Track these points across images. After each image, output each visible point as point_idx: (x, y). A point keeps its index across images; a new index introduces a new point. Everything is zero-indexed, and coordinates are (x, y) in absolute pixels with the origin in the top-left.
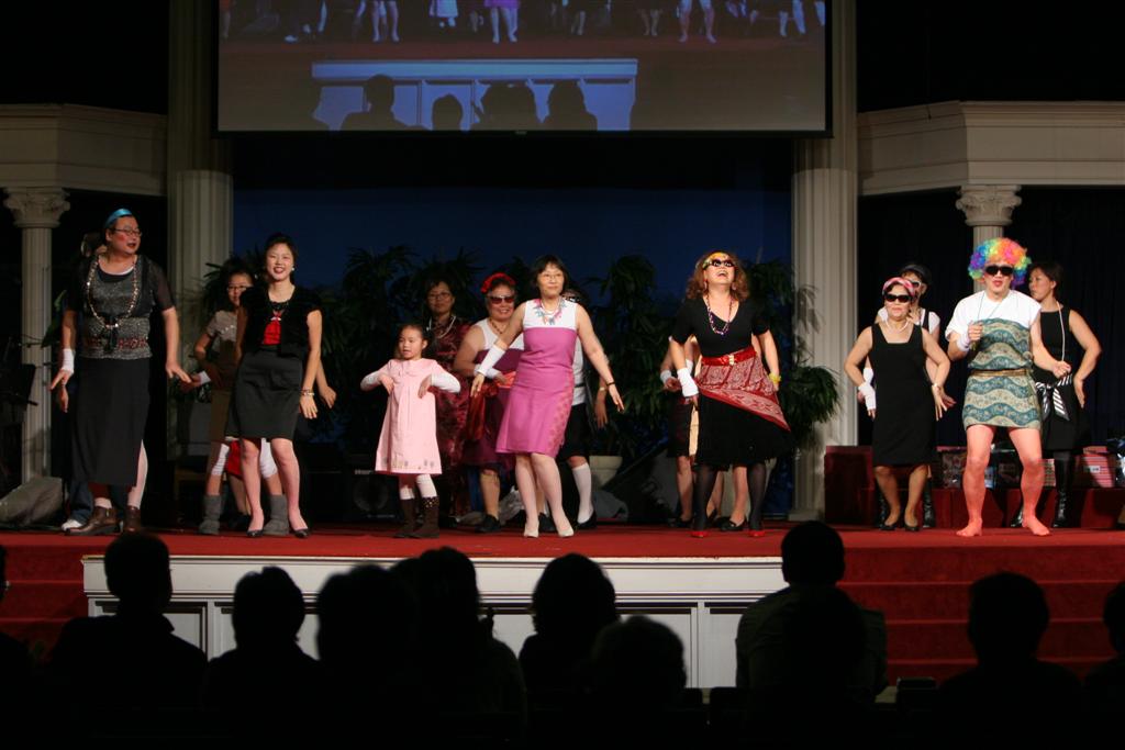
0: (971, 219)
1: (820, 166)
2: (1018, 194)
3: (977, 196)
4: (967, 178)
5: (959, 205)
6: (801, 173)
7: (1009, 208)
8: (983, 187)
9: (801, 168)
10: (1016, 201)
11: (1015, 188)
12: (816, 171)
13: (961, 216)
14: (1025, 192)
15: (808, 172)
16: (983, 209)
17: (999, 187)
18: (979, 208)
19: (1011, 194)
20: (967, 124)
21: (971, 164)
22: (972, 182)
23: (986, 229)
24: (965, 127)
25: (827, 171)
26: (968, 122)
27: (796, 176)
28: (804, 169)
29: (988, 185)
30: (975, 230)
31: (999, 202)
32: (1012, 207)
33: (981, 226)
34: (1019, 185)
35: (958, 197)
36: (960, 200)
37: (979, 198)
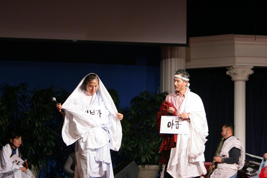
0: (234, 78)
1: (174, 57)
2: (252, 69)
3: (238, 70)
4: (235, 63)
5: (228, 73)
6: (167, 60)
7: (249, 75)
8: (241, 67)
9: (166, 58)
10: (252, 72)
11: (252, 67)
12: (173, 59)
13: (230, 77)
14: (255, 69)
15: (169, 59)
16: (240, 75)
17: (246, 67)
18: (239, 74)
19: (250, 69)
20: (235, 43)
21: (236, 58)
22: (236, 64)
23: (240, 82)
24: (234, 44)
25: (177, 59)
26: (236, 42)
27: (164, 61)
28: (168, 58)
29: (242, 66)
30: (235, 82)
31: (246, 72)
32: (250, 74)
33: (238, 81)
34: (253, 66)
35: (228, 70)
36: (229, 71)
37: (239, 71)
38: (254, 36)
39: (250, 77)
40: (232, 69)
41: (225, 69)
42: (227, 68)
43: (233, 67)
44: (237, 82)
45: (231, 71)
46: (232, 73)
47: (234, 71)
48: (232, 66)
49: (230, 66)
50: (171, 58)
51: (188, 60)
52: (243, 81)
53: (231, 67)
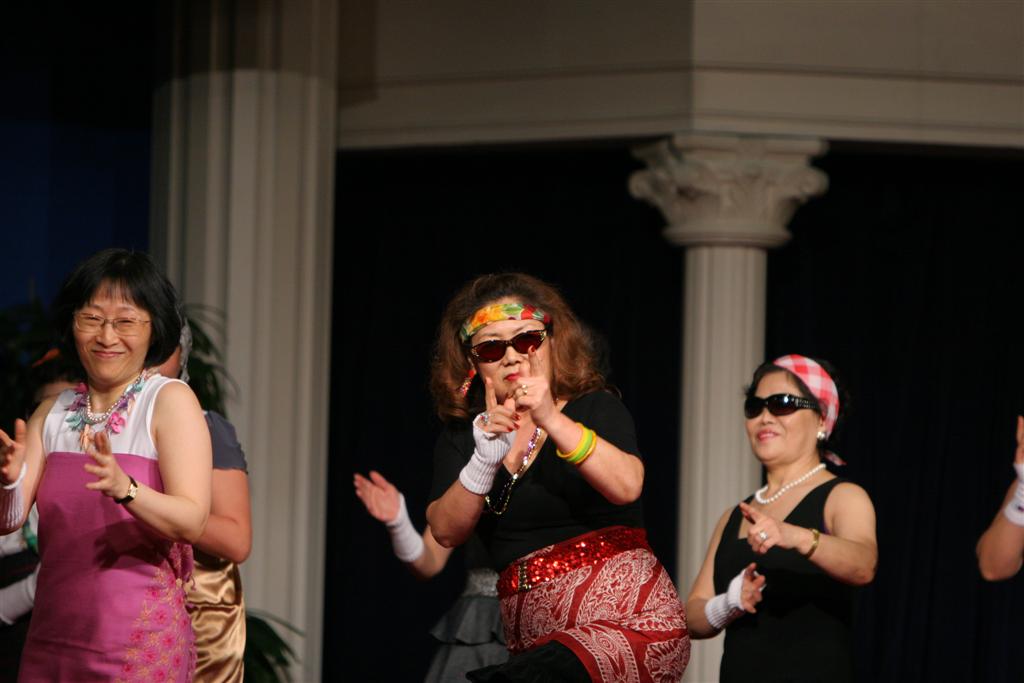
0: (684, 224)
1: (251, 63)
2: (817, 162)
4: (688, 117)
5: (639, 186)
7: (794, 201)
8: (734, 142)
9: (193, 64)
10: (814, 183)
11: (815, 147)
12: (244, 79)
13: (652, 218)
14: (839, 159)
15: (216, 79)
16: (727, 202)
17: (772, 143)
18: (717, 198)
19: (801, 163)
21: (698, 76)
25: (270, 78)
27: (176, 85)
28: (204, 68)
29: (744, 136)
30: (691, 256)
31: (770, 183)
32: (804, 200)
33: (710, 245)
34: (824, 140)
35: (640, 166)
36: (647, 174)
40: (671, 161)
42: (637, 154)
43: (679, 141)
44: (705, 253)
45: (661, 175)
46: (673, 190)
47: (686, 175)
48: (669, 138)
50: (230, 64)
51: (353, 88)
52: (747, 246)
53: (663, 146)
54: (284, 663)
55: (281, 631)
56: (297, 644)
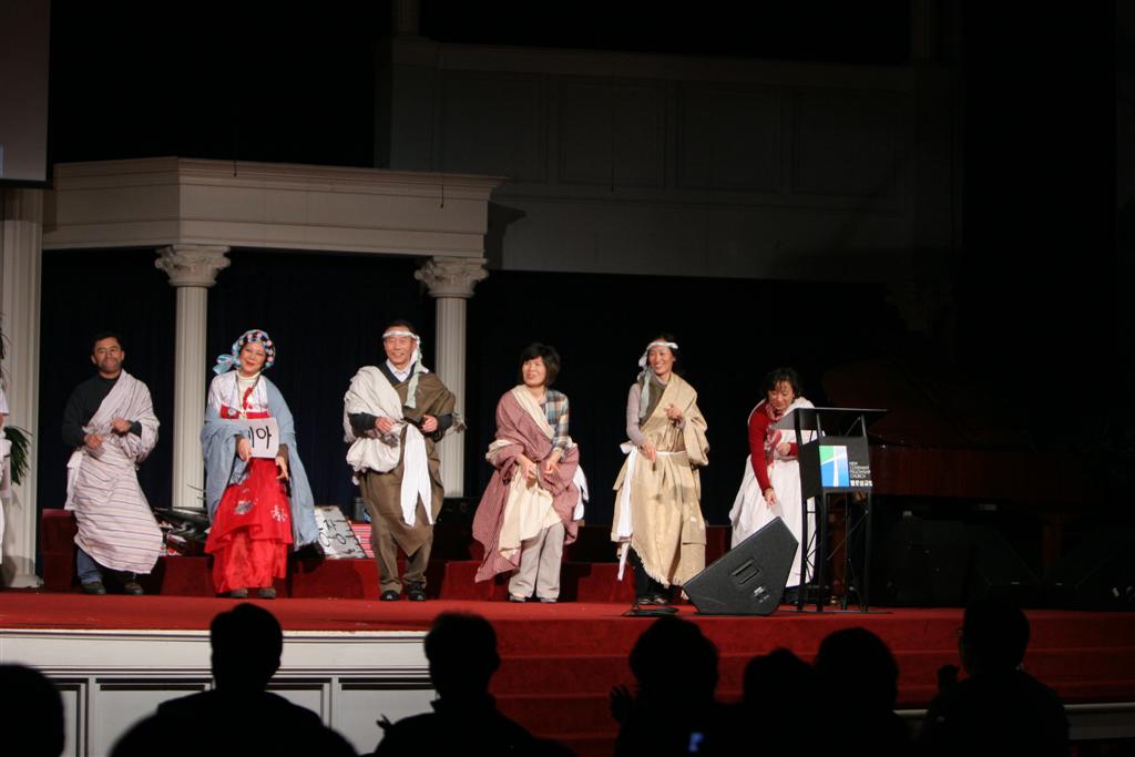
0: (176, 278)
1: (11, 217)
2: (226, 255)
3: (187, 256)
4: (178, 238)
5: (159, 264)
7: (218, 270)
8: (195, 247)
10: (225, 263)
11: (226, 249)
12: (8, 223)
13: (164, 276)
14: (235, 254)
16: (193, 270)
17: (209, 248)
18: (189, 269)
19: (221, 254)
20: (181, 181)
21: (182, 222)
22: (183, 241)
23: (193, 289)
24: (178, 184)
25: (18, 223)
26: (183, 179)
29: (199, 245)
30: (179, 290)
31: (209, 263)
32: (222, 269)
33: (186, 286)
34: (229, 246)
35: (159, 256)
36: (162, 259)
37: (189, 259)
38: (231, 163)
39: (221, 275)
40: (172, 255)
41: (151, 253)
42: (158, 252)
43: (175, 247)
44: (184, 289)
45: (167, 260)
46: (172, 266)
47: (177, 260)
48: (171, 246)
49: (165, 246)
51: (49, 226)
52: (200, 287)
53: (168, 248)
54: (25, 446)
55: (24, 434)
56: (29, 438)
